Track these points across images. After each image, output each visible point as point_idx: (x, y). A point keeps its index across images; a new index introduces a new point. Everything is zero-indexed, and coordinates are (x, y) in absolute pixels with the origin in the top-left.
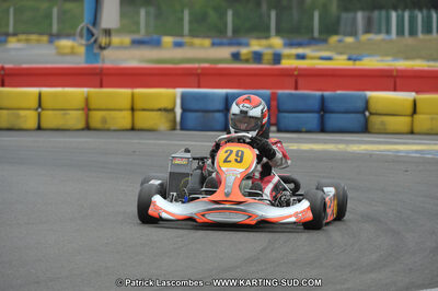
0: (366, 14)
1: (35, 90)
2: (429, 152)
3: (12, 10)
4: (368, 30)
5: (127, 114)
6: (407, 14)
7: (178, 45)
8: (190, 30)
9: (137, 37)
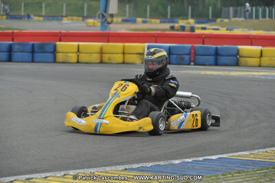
0: (235, 8)
1: (76, 43)
2: (269, 76)
3: (65, 5)
4: (235, 16)
5: (121, 55)
6: (254, 9)
7: (144, 22)
8: (150, 15)
9: (124, 18)
